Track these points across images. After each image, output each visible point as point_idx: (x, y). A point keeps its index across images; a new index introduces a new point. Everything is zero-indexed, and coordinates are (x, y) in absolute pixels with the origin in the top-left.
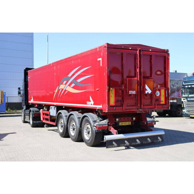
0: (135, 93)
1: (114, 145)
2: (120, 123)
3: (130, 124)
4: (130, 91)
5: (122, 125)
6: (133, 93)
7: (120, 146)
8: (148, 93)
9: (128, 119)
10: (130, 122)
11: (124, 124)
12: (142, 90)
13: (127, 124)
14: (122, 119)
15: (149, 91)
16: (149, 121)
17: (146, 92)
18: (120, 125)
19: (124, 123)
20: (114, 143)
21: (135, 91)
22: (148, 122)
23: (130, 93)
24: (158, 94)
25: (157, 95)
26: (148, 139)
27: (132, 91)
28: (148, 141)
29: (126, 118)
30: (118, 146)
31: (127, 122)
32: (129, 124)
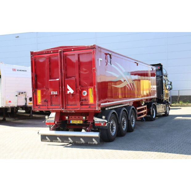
0: (56, 94)
1: (47, 139)
2: (72, 121)
3: (82, 123)
4: (52, 92)
5: (73, 123)
6: (55, 93)
7: (53, 142)
8: (70, 93)
9: (79, 117)
10: (82, 121)
11: (75, 123)
12: (64, 90)
13: (78, 123)
14: (73, 117)
15: (71, 91)
16: (97, 122)
17: (68, 92)
18: (72, 123)
19: (75, 121)
20: (47, 138)
21: (56, 92)
22: (95, 123)
23: (52, 94)
24: (85, 93)
25: (84, 95)
26: (81, 139)
27: (53, 92)
28: (81, 141)
29: (77, 117)
30: (51, 141)
31: (78, 121)
32: (80, 123)
